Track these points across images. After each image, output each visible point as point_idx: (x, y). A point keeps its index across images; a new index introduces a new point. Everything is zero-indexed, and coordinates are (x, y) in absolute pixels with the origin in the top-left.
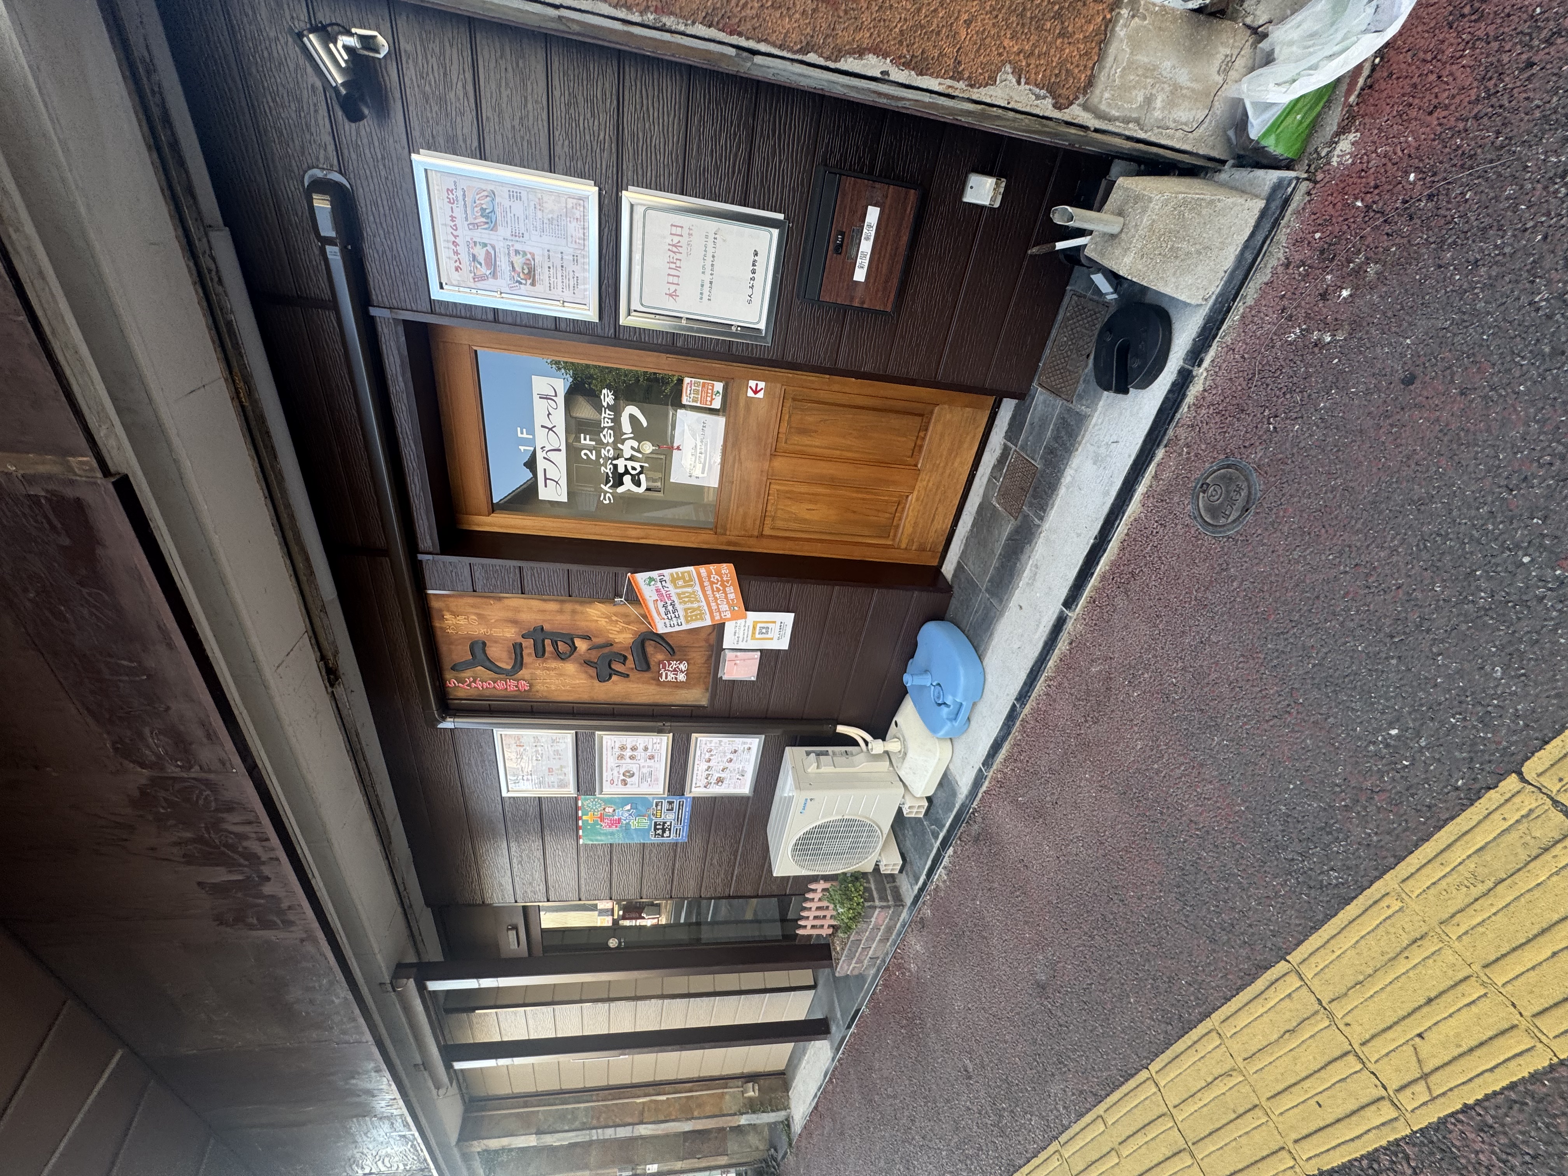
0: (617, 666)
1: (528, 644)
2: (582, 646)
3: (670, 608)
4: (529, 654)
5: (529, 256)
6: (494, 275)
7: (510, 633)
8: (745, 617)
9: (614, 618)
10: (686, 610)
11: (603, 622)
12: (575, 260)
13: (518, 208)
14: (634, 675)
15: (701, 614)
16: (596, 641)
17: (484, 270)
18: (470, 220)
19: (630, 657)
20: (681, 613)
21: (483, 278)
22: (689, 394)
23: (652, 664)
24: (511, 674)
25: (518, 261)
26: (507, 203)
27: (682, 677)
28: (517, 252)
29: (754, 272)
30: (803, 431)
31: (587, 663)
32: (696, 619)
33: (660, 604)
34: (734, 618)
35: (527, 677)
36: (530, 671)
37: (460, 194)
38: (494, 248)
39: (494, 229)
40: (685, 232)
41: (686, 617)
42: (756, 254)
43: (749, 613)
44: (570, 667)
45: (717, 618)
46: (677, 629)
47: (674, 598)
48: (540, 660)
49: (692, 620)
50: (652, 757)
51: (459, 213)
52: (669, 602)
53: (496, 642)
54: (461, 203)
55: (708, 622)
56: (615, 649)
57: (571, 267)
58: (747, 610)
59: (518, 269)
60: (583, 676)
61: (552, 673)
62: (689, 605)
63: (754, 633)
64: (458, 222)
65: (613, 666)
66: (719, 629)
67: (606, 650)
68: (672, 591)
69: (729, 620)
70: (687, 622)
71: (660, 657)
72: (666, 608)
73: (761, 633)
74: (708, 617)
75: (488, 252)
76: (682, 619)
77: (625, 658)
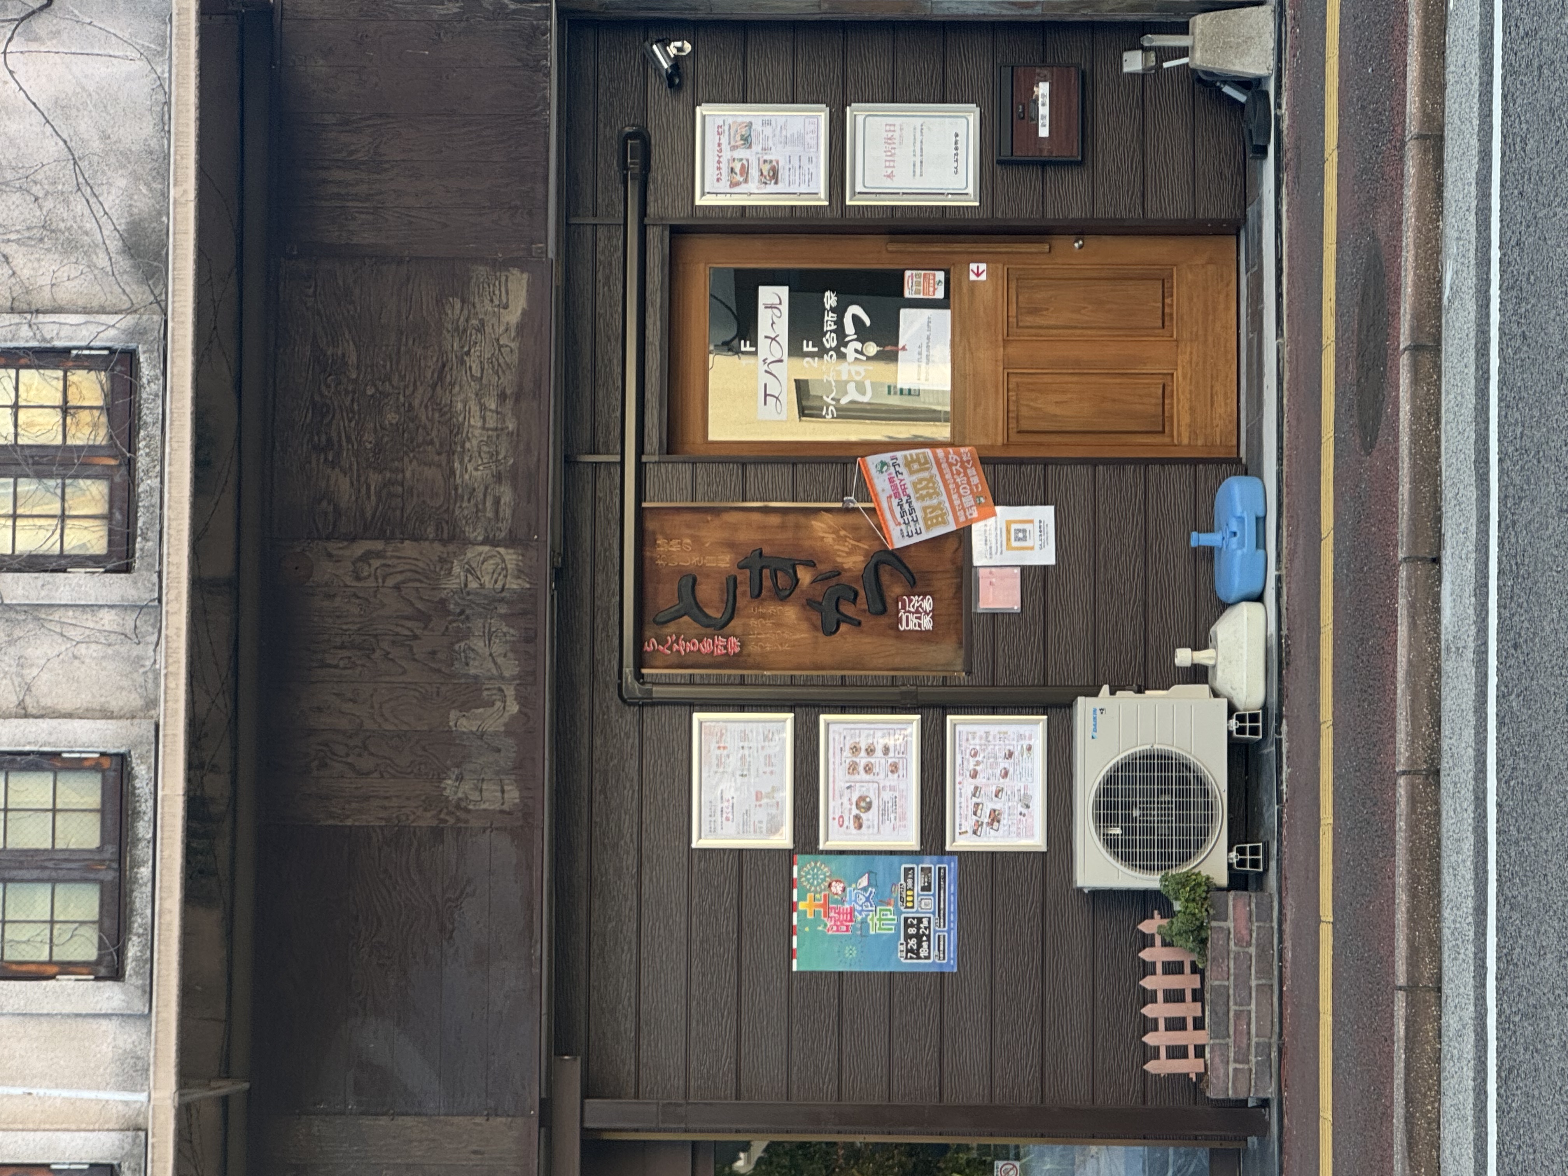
0: (848, 609)
1: (744, 576)
2: (805, 576)
3: (906, 507)
4: (744, 593)
5: (774, 163)
6: (746, 181)
7: (725, 561)
8: (994, 514)
9: (842, 533)
10: (924, 509)
11: (829, 539)
12: (810, 160)
13: (768, 131)
14: (868, 621)
15: (943, 515)
16: (823, 568)
17: (739, 178)
18: (733, 143)
19: (862, 593)
20: (919, 514)
21: (737, 184)
22: (913, 284)
23: (889, 601)
24: (720, 627)
25: (766, 168)
26: (760, 129)
27: (927, 623)
28: (765, 161)
29: (956, 149)
30: (1034, 311)
31: (810, 603)
32: (938, 523)
33: (895, 502)
34: (983, 517)
35: (739, 631)
36: (744, 620)
37: (726, 128)
38: (748, 161)
39: (750, 147)
40: (897, 128)
41: (925, 519)
42: (957, 135)
43: (998, 509)
44: (790, 613)
45: (962, 519)
46: (916, 539)
47: (910, 491)
48: (756, 602)
49: (933, 525)
50: (894, 768)
51: (724, 140)
52: (905, 499)
53: (708, 576)
54: (727, 133)
55: (952, 527)
56: (844, 579)
57: (806, 165)
58: (996, 503)
59: (765, 173)
60: (805, 626)
61: (769, 623)
62: (928, 503)
63: (1008, 539)
64: (723, 147)
65: (842, 608)
66: (963, 536)
67: (833, 582)
68: (908, 479)
69: (978, 520)
70: (928, 528)
71: (897, 590)
72: (901, 506)
73: (1018, 539)
74: (951, 518)
75: (743, 165)
76: (921, 524)
77: (856, 594)
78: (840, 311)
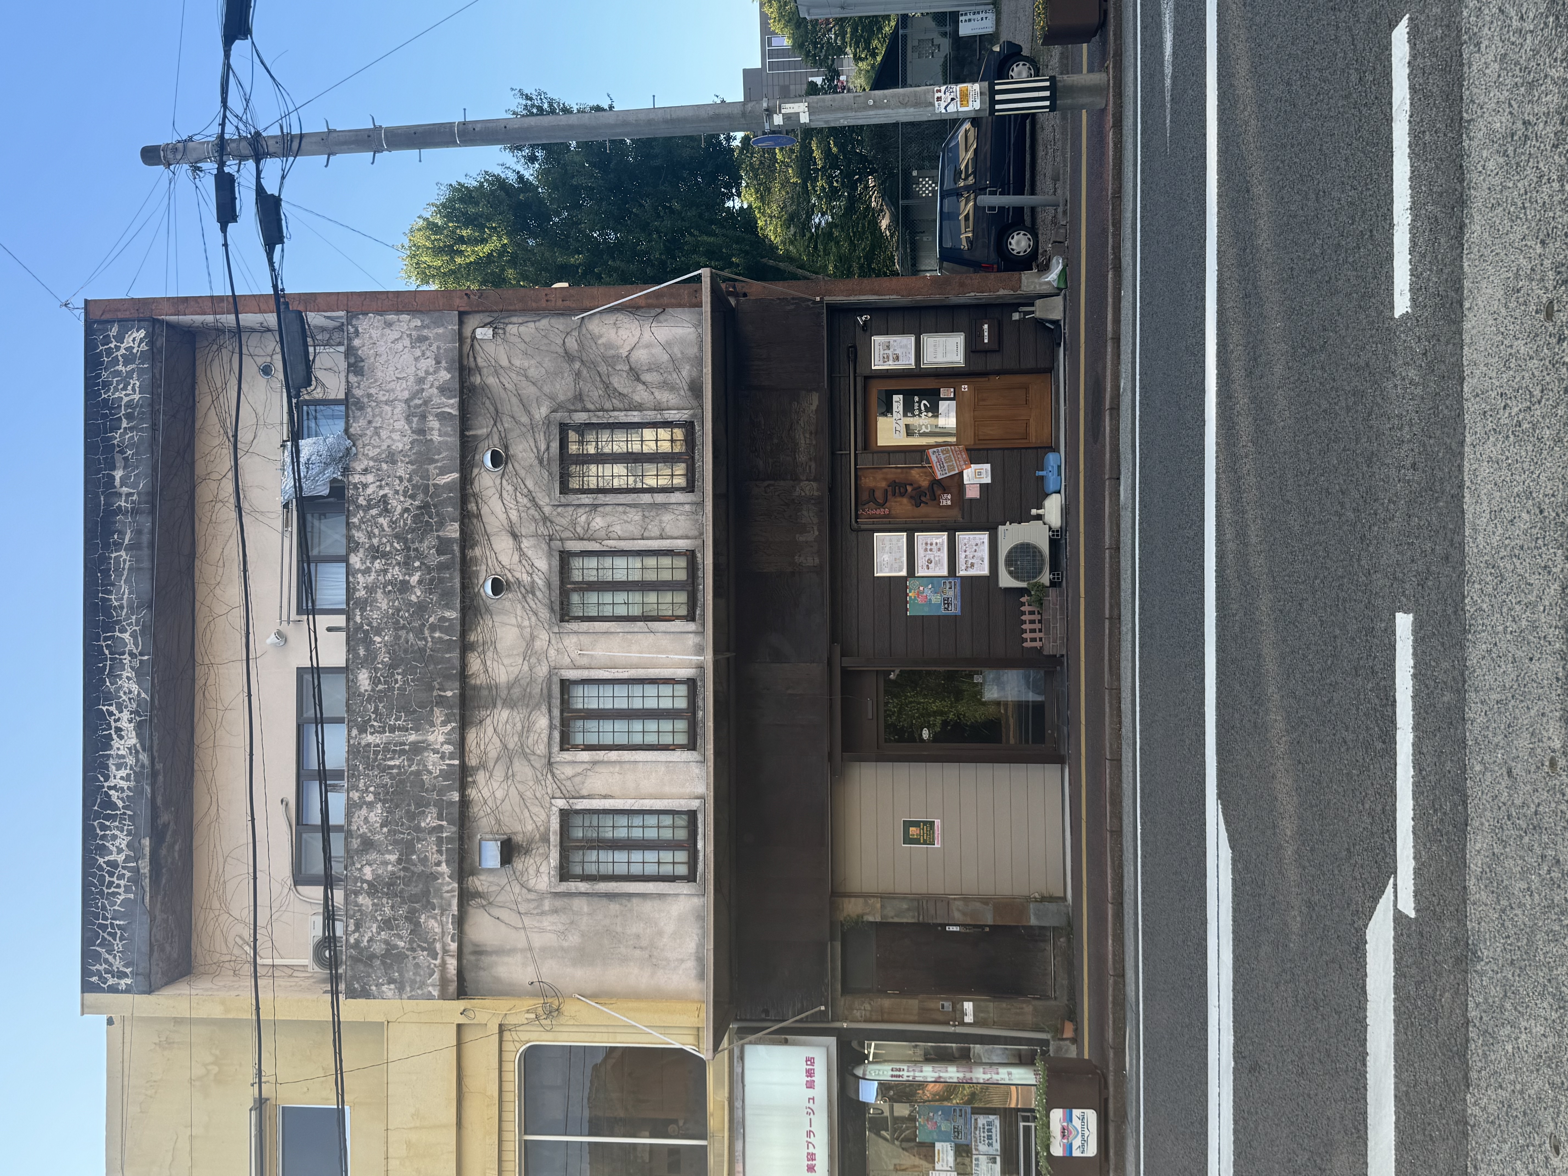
0: (923, 499)
1: (890, 489)
2: (909, 488)
3: (942, 465)
4: (890, 495)
5: (898, 355)
6: (888, 361)
7: (884, 484)
8: (971, 467)
9: (921, 474)
10: (948, 466)
11: (917, 476)
12: (909, 353)
13: (895, 344)
14: (930, 503)
15: (954, 468)
16: (915, 486)
17: (886, 360)
18: (884, 348)
19: (928, 493)
20: (946, 468)
21: (885, 362)
22: (943, 393)
23: (937, 496)
24: (882, 505)
25: (895, 356)
26: (893, 343)
27: (949, 503)
28: (895, 354)
29: (957, 347)
30: (984, 400)
31: (911, 497)
32: (952, 471)
33: (938, 464)
34: (967, 468)
35: (888, 507)
36: (890, 503)
37: (882, 343)
38: (888, 354)
39: (890, 349)
40: (937, 341)
41: (948, 469)
42: (957, 343)
43: (972, 465)
44: (905, 500)
45: (960, 469)
46: (945, 476)
47: (943, 460)
48: (894, 497)
50: (939, 550)
51: (881, 348)
52: (941, 463)
53: (878, 489)
54: (882, 345)
55: (957, 472)
56: (922, 489)
57: (908, 355)
58: (971, 463)
59: (895, 358)
60: (910, 505)
61: (898, 504)
62: (949, 464)
63: (976, 475)
64: (881, 350)
65: (921, 499)
66: (961, 474)
67: (919, 490)
68: (942, 456)
69: (965, 469)
70: (949, 472)
71: (940, 492)
72: (940, 465)
73: (979, 475)
74: (956, 469)
75: (887, 356)
76: (947, 471)
77: (926, 494)
78: (919, 402)
